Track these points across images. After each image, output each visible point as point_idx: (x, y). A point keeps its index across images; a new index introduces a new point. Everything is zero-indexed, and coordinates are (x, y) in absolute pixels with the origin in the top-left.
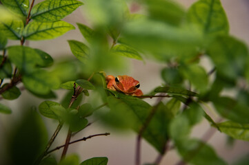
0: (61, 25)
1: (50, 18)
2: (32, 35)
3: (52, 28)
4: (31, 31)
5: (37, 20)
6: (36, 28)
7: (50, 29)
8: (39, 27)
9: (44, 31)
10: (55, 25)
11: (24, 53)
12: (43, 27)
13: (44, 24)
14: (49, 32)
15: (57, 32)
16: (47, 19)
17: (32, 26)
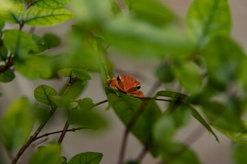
0: (61, 13)
1: (51, 4)
2: (31, 20)
3: (52, 15)
4: (31, 16)
5: (38, 6)
6: (36, 13)
7: (49, 16)
8: (39, 12)
9: (43, 17)
10: (56, 12)
11: (19, 38)
12: (44, 13)
13: (45, 10)
14: (48, 18)
15: (57, 19)
16: (49, 5)
17: (33, 10)
